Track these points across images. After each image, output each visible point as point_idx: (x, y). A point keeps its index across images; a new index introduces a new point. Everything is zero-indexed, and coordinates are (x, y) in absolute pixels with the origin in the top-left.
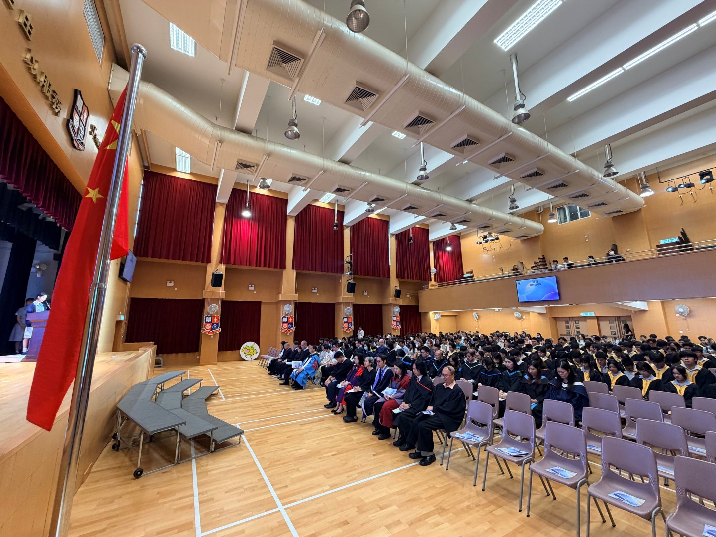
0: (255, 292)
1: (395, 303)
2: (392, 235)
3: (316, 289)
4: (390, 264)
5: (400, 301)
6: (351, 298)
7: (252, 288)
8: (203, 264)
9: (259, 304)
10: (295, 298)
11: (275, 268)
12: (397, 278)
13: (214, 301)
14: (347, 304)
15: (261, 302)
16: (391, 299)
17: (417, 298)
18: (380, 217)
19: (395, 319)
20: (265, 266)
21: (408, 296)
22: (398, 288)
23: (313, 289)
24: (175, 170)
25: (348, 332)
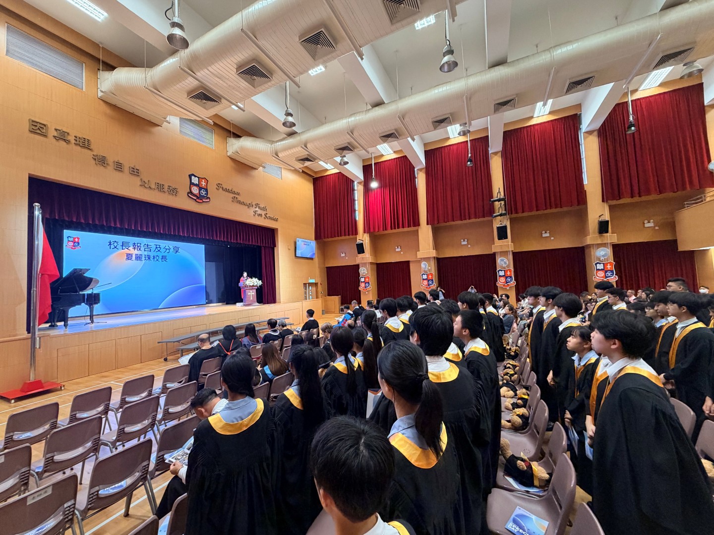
0: (402, 253)
1: (599, 242)
2: (590, 133)
3: (466, 240)
4: (585, 182)
5: (612, 237)
6: (508, 245)
7: (399, 250)
8: (354, 236)
9: (408, 263)
10: (433, 253)
11: (408, 227)
12: (603, 201)
13: (364, 264)
14: (504, 253)
15: (409, 261)
16: (592, 237)
17: (672, 226)
18: (554, 115)
19: (600, 267)
20: (398, 228)
21: (651, 225)
22: (607, 217)
23: (462, 240)
24: (327, 170)
25: (508, 288)
